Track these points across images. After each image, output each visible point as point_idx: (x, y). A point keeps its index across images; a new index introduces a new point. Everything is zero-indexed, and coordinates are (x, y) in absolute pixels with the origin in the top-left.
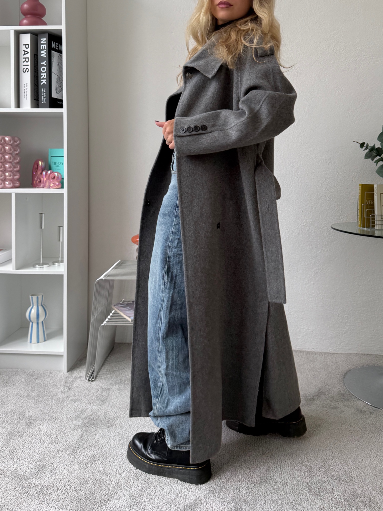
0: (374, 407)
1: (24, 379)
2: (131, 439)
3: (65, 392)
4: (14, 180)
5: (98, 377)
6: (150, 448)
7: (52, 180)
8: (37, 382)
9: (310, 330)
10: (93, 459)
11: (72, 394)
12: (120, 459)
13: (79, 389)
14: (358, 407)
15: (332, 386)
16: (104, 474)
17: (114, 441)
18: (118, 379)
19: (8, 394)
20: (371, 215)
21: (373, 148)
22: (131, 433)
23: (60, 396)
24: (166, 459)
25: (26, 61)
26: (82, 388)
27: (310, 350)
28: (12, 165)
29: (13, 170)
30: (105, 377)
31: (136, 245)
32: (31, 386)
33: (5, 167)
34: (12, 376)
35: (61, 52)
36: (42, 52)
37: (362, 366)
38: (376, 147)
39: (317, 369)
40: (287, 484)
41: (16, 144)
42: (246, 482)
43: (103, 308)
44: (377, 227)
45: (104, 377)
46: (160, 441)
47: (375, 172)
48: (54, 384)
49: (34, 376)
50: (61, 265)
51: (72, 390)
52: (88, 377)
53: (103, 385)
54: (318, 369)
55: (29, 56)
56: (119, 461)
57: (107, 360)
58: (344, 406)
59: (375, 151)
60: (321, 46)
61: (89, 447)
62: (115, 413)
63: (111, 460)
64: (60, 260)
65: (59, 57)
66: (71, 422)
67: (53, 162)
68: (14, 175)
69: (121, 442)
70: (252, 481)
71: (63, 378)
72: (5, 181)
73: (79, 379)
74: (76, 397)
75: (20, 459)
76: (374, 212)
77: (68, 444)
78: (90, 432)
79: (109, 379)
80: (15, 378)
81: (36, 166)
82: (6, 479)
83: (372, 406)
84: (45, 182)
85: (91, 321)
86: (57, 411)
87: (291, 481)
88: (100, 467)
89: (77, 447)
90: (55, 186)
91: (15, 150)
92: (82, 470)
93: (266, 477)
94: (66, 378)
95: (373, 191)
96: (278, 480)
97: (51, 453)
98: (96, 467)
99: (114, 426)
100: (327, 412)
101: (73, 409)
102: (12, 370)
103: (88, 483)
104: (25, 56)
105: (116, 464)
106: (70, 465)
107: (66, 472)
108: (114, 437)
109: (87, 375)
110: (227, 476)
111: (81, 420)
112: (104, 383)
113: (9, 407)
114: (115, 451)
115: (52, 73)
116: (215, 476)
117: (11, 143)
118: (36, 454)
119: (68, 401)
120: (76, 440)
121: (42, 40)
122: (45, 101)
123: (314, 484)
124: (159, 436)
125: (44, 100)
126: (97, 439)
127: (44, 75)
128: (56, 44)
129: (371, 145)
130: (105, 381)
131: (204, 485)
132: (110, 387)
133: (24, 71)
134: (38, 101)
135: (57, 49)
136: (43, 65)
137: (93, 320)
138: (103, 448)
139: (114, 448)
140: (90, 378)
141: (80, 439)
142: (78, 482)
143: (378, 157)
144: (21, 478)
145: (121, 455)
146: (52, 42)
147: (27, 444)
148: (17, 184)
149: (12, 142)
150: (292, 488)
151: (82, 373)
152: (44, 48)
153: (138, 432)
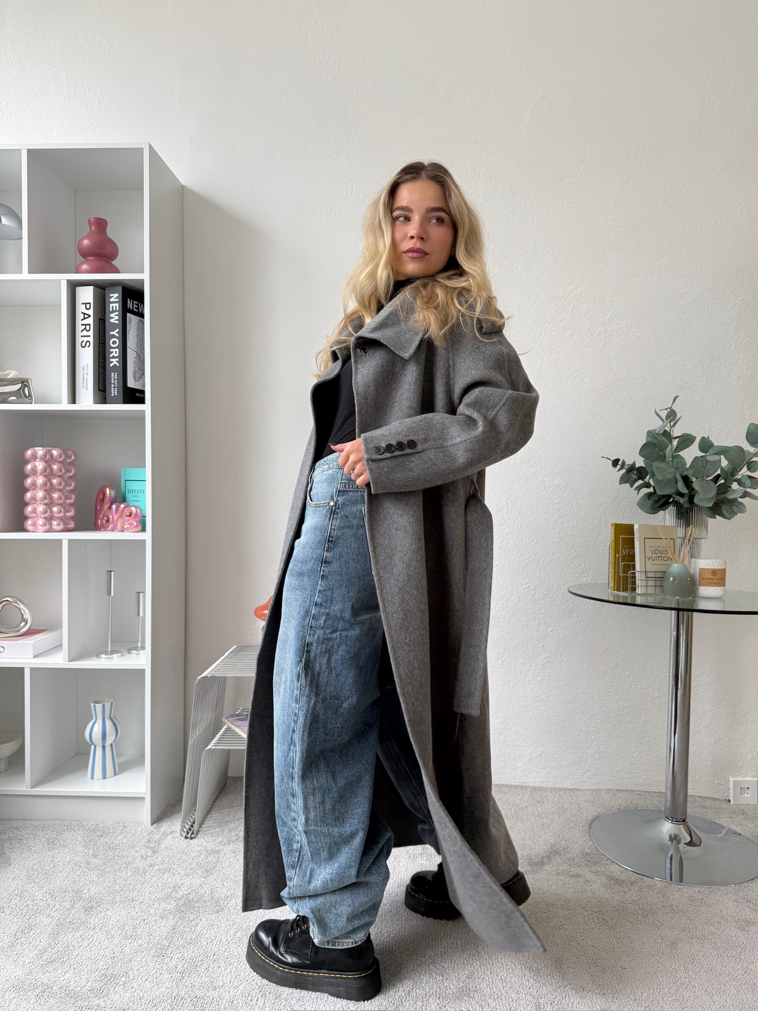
0: (638, 874)
1: (82, 837)
2: (253, 930)
3: (147, 856)
4: (66, 518)
5: (200, 833)
6: (284, 946)
7: (127, 518)
8: (102, 841)
9: (536, 752)
10: (193, 963)
11: (158, 860)
12: (236, 963)
13: (170, 852)
14: (613, 874)
15: (571, 841)
16: (211, 988)
17: (225, 935)
18: (233, 835)
19: (56, 861)
20: (629, 572)
21: (632, 468)
22: (254, 921)
23: (139, 863)
24: (308, 962)
25: (85, 329)
26: (175, 850)
27: (537, 784)
28: (64, 494)
29: (65, 502)
30: (213, 831)
31: (260, 620)
32: (93, 849)
33: (51, 498)
34: (63, 833)
35: (141, 315)
36: (112, 315)
37: (619, 809)
38: (637, 466)
39: (549, 816)
40: (501, 998)
41: (68, 461)
42: (436, 996)
43: (208, 721)
44: (639, 591)
45: (210, 831)
46: (299, 934)
47: (636, 505)
48: (130, 843)
49: (98, 832)
50: (141, 654)
51: (160, 853)
52: (184, 832)
53: (209, 844)
54: (549, 814)
55: (90, 321)
56: (235, 965)
57: (215, 804)
58: (590, 873)
59: (635, 472)
60: (551, 309)
61: (185, 945)
62: (228, 890)
63: (222, 964)
64: (139, 645)
65: (138, 323)
66: (157, 905)
67: (129, 490)
68: (67, 511)
69: (237, 936)
70: (445, 994)
71: (145, 834)
72: (52, 520)
73: (170, 836)
74: (165, 865)
75: (75, 966)
76: (634, 567)
77: (152, 940)
78: (187, 922)
79: (218, 835)
80: (67, 836)
81: (101, 497)
82: (51, 998)
83: (635, 872)
84: (115, 522)
85: (190, 743)
86: (135, 888)
87: (507, 993)
88: (204, 976)
89: (167, 945)
90: (132, 529)
91: (68, 471)
92: (174, 982)
93: (469, 988)
94: (150, 834)
95: (633, 535)
96: (487, 992)
97: (125, 955)
98: (197, 977)
99: (226, 911)
100: (564, 884)
101: (160, 884)
102: (61, 822)
103: (185, 1002)
104: (85, 322)
105: (229, 971)
106: (155, 974)
107: (149, 985)
108: (226, 927)
109: (183, 829)
110: (407, 987)
111: (173, 901)
112: (210, 841)
113: (58, 883)
114: (228, 950)
115: (129, 350)
116: (387, 988)
117: (61, 460)
118: (101, 957)
119: (153, 871)
120: (165, 933)
121: (112, 297)
122: (116, 393)
123: (543, 996)
124: (298, 926)
125: (114, 392)
126: (199, 932)
127: (115, 352)
128: (135, 302)
129: (629, 462)
130: (212, 838)
131: (369, 1002)
132: (220, 847)
133: (83, 344)
134: (106, 392)
135: (137, 311)
136: (114, 336)
137: (192, 741)
138: (208, 946)
139: (227, 946)
140: (188, 834)
141: (171, 933)
142: (169, 1001)
143: (640, 482)
144: (76, 997)
145: (238, 957)
146: (129, 300)
147: (86, 943)
148: (71, 524)
149: (63, 457)
150: (509, 1005)
151: (175, 825)
152: (114, 309)
153: (264, 919)
